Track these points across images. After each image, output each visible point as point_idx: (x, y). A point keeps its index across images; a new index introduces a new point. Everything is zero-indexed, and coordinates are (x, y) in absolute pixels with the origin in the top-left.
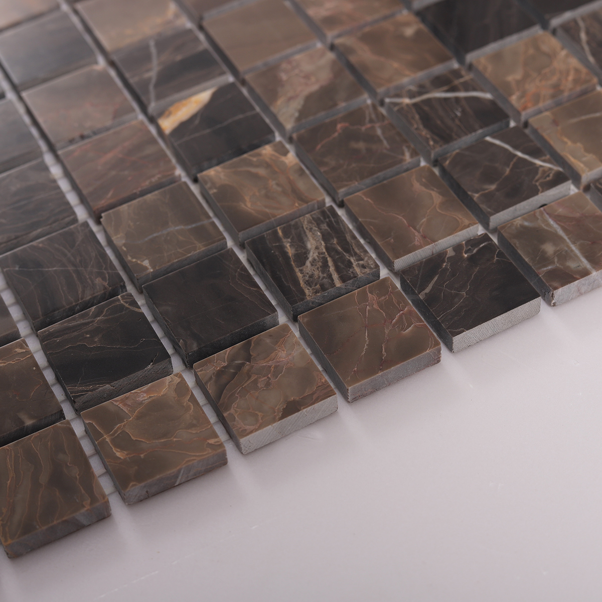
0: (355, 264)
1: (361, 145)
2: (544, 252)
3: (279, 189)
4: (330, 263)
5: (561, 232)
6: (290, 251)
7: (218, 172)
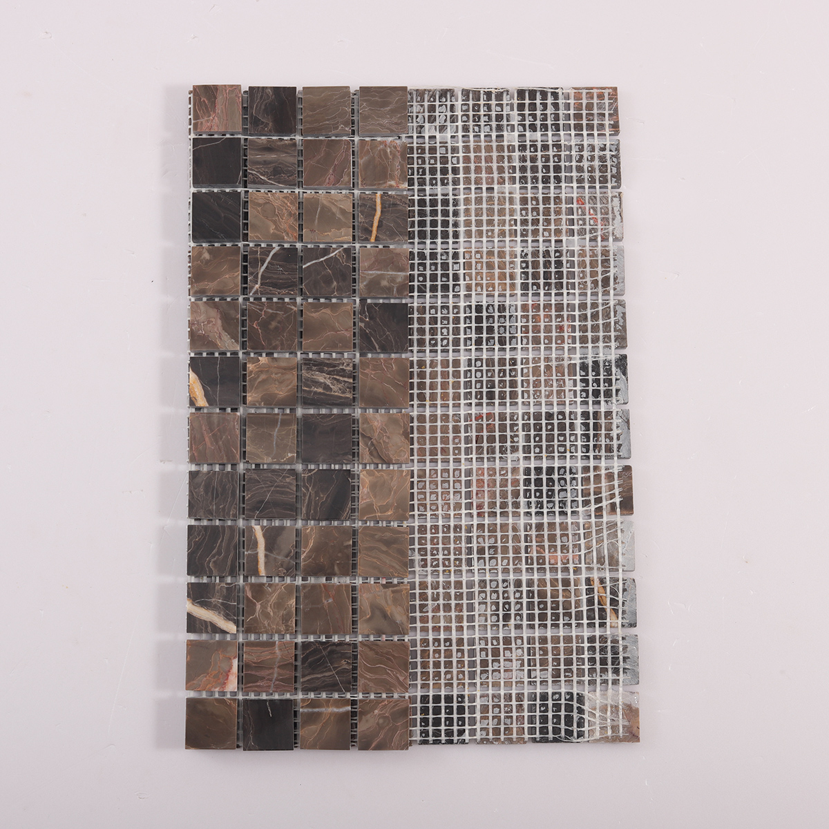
0: (344, 367)
1: (274, 324)
2: (385, 287)
3: (280, 375)
4: (338, 377)
5: (379, 272)
6: (320, 390)
7: (251, 396)
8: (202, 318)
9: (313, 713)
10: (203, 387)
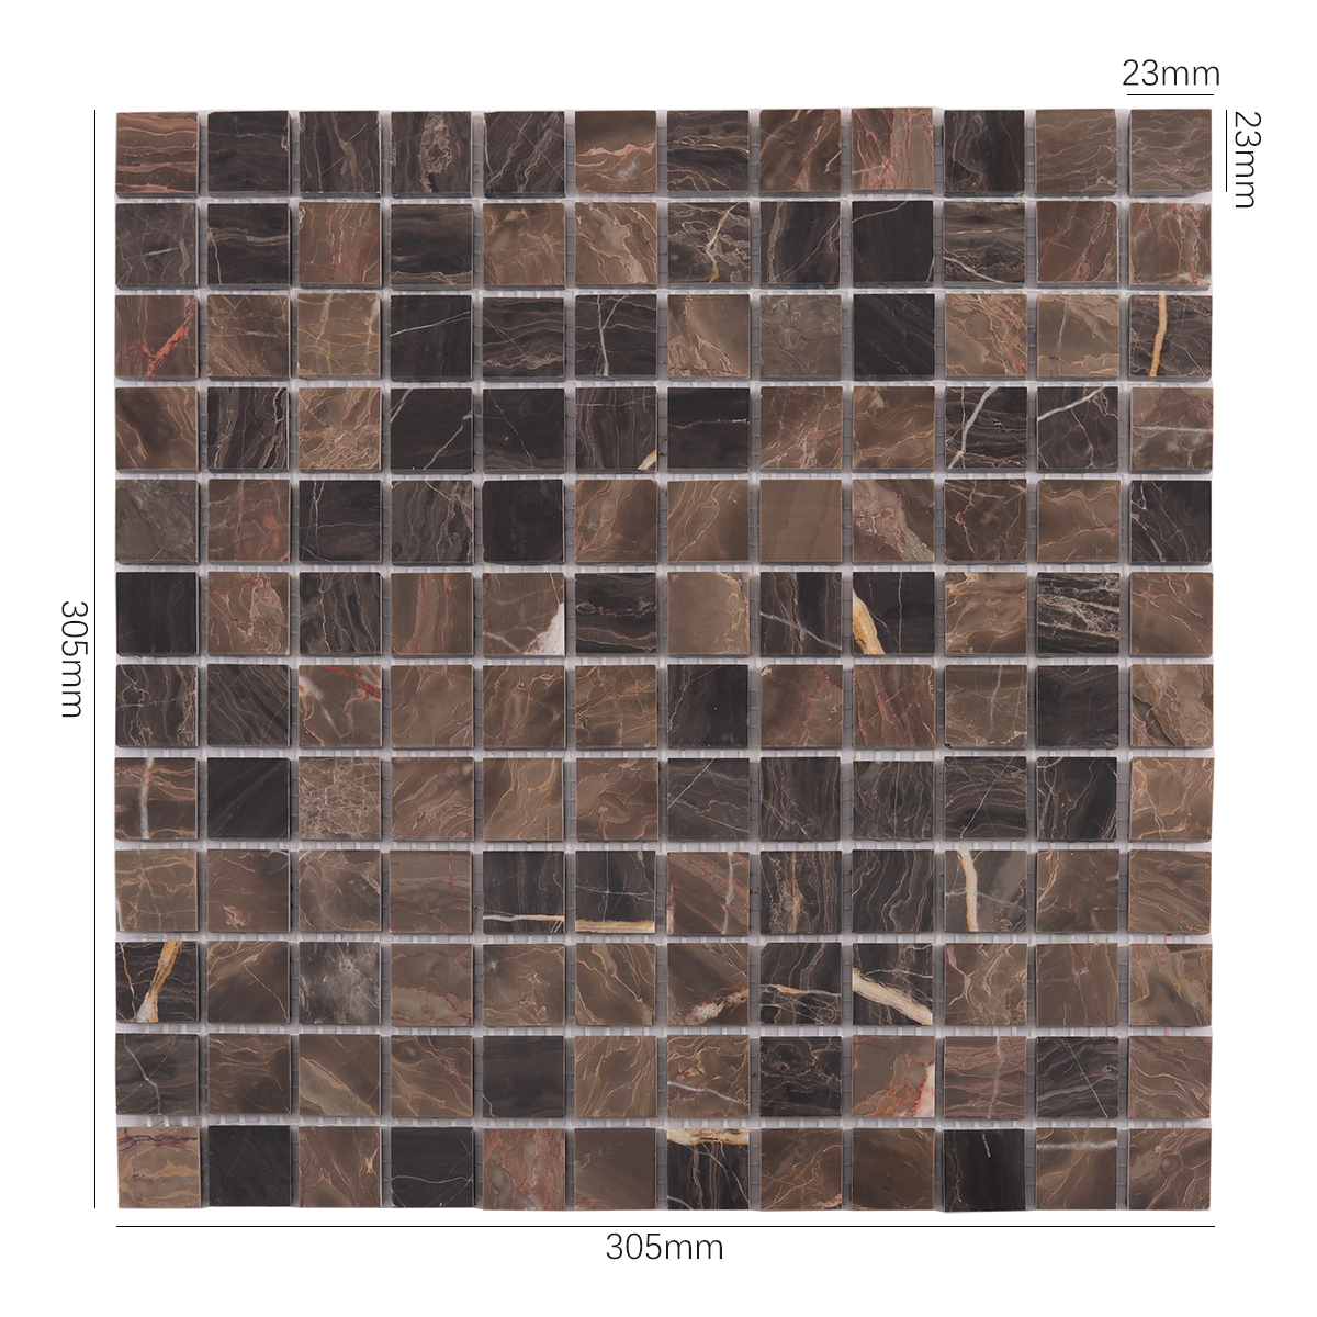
0: (1106, 588)
1: (988, 517)
2: (1174, 452)
3: (999, 601)
4: (1096, 605)
5: (1163, 429)
6: (1067, 626)
7: (952, 637)
8: (873, 507)
9: (1057, 1152)
10: (876, 622)
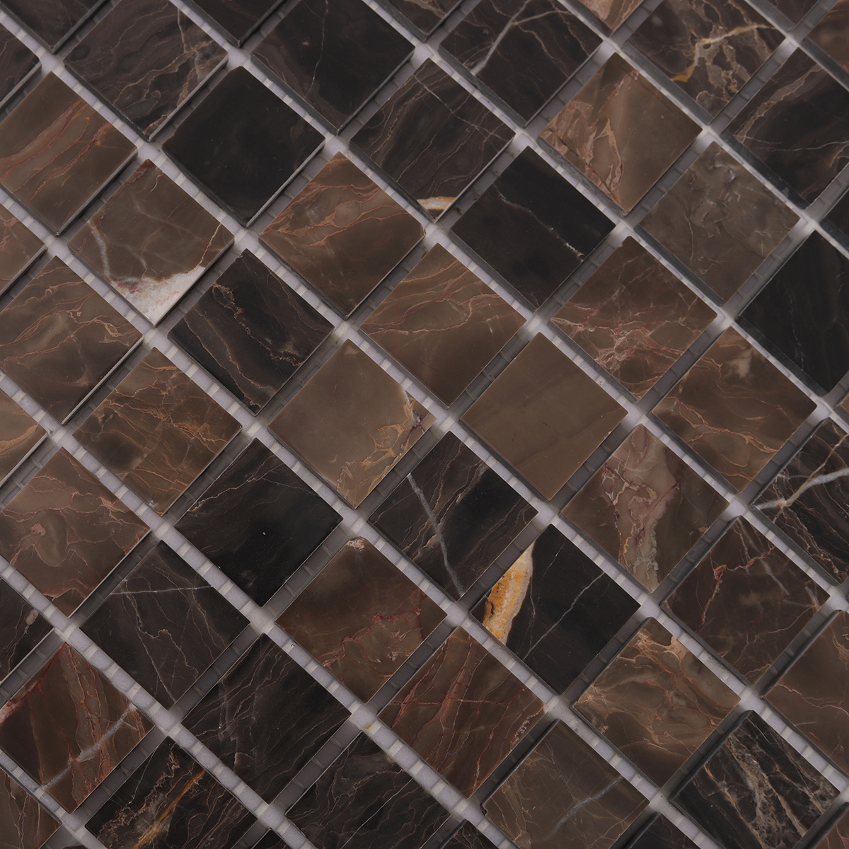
0: (811, 797)
1: (753, 599)
3: (683, 703)
4: (784, 805)
6: (732, 799)
7: (596, 695)
8: (636, 472)
10: (526, 602)
